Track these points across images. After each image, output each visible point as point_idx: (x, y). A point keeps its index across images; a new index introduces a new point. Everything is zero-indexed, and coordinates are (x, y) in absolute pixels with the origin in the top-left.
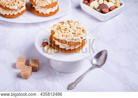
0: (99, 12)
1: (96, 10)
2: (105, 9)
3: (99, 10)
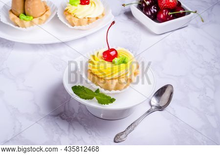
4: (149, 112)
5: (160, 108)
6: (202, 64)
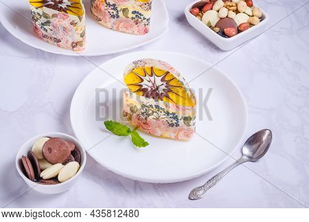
0: (217, 33)
1: (212, 29)
2: (228, 29)
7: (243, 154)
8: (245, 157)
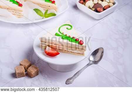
0: (94, 11)
1: (91, 9)
2: (99, 8)
3: (94, 9)
4: (88, 65)
5: (95, 62)
6: (117, 31)
7: (90, 61)
8: (91, 62)
